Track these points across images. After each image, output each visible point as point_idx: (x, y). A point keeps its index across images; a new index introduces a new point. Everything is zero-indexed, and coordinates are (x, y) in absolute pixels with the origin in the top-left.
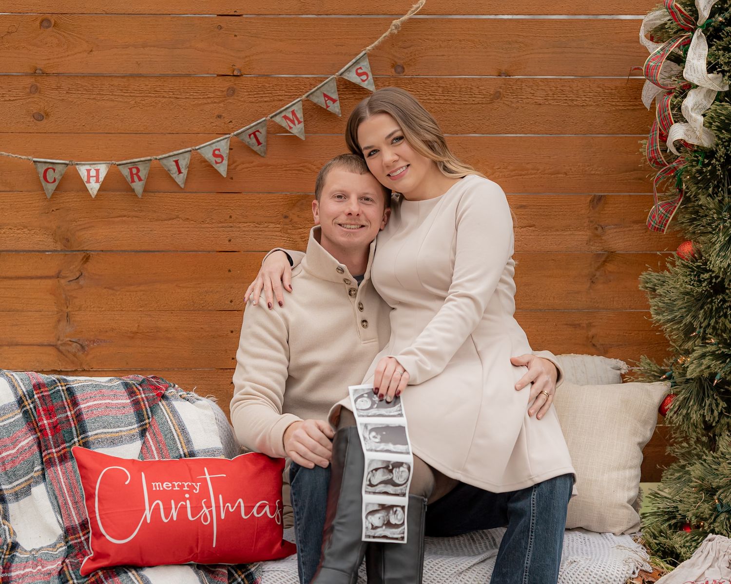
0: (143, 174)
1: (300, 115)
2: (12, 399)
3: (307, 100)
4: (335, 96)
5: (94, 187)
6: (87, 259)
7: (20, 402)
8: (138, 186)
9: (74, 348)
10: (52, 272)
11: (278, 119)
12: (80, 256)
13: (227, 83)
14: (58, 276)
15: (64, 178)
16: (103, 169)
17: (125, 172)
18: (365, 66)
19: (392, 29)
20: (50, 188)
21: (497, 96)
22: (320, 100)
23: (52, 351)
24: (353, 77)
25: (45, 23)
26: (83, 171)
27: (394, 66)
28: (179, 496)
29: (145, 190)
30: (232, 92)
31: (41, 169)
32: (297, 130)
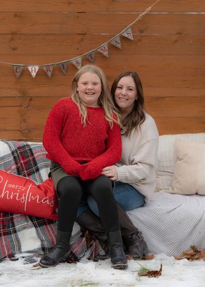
0: (51, 70)
1: (107, 48)
2: (10, 152)
3: (109, 43)
4: (119, 42)
5: (34, 74)
6: (31, 100)
7: (13, 153)
8: (49, 74)
9: (27, 131)
10: (19, 105)
11: (99, 50)
12: (29, 98)
13: (80, 37)
14: (21, 106)
15: (23, 71)
16: (37, 68)
17: (45, 68)
18: (130, 31)
19: (139, 17)
20: (18, 74)
21: (176, 41)
22: (114, 43)
23: (19, 132)
24: (125, 35)
25: (16, 15)
26: (30, 68)
27: (140, 30)
28: (15, 191)
29: (52, 75)
30: (82, 40)
31: (15, 68)
32: (106, 53)
